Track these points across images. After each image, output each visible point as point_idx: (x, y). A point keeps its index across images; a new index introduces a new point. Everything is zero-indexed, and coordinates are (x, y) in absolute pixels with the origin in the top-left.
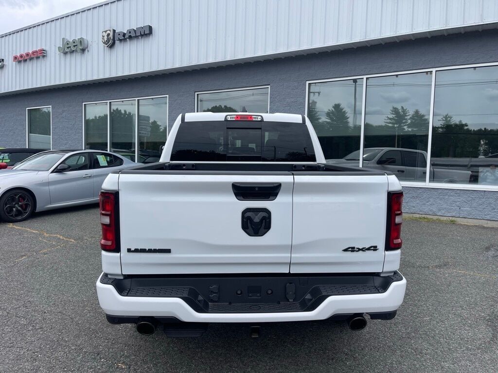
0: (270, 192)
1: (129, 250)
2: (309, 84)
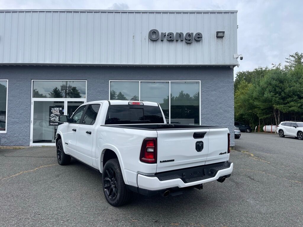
0: (201, 135)
1: (161, 162)
2: (111, 82)
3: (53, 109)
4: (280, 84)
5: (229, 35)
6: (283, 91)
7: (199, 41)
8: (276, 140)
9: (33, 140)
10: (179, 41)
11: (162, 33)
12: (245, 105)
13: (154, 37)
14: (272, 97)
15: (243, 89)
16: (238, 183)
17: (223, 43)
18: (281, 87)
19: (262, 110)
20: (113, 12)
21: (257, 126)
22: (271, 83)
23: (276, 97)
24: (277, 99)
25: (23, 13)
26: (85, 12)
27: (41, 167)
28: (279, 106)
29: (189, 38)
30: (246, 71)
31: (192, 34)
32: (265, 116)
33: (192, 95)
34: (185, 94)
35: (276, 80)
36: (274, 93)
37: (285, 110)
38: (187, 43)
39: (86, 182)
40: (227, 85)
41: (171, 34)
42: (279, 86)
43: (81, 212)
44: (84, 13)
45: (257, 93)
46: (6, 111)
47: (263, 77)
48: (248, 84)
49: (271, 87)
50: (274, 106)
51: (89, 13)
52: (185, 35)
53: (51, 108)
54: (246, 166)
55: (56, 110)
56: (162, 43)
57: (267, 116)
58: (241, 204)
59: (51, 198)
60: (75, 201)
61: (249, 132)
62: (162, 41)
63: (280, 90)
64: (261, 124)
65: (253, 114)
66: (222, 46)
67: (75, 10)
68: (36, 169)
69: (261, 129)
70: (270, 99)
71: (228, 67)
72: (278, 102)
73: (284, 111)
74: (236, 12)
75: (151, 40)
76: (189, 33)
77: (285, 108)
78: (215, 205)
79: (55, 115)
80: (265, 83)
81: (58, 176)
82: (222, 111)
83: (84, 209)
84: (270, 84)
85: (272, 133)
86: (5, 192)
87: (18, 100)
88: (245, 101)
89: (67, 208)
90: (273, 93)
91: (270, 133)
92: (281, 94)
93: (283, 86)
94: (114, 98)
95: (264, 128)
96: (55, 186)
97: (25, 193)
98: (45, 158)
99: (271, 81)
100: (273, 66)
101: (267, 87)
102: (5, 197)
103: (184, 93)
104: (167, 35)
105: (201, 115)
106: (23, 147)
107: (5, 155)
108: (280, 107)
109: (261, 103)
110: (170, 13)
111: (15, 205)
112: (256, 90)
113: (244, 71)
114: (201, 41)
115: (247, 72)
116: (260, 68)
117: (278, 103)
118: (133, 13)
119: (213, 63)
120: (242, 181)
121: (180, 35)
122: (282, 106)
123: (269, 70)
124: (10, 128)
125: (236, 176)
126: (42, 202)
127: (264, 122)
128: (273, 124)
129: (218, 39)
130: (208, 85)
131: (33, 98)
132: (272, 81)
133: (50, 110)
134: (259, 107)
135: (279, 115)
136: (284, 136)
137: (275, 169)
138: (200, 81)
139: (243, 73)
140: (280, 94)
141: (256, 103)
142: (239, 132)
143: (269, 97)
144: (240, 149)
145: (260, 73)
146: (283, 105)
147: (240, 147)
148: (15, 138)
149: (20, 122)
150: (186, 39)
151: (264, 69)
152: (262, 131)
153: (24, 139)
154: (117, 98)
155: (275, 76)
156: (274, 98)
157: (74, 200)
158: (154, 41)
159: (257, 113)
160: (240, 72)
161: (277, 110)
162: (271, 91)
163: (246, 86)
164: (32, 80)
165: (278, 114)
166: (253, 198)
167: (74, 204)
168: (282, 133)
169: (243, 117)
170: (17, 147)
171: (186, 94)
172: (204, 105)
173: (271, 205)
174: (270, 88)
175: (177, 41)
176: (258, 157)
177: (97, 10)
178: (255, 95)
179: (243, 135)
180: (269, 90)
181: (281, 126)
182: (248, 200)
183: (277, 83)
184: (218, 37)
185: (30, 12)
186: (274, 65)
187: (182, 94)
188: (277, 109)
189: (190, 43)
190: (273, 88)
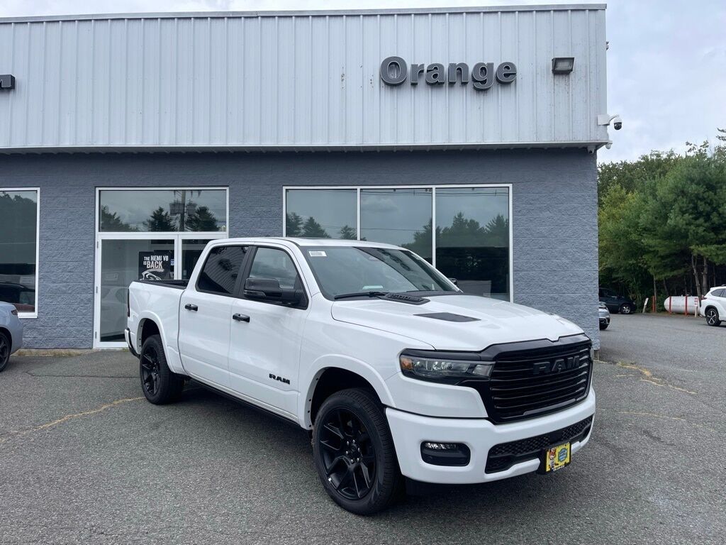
2: (286, 190)
3: (148, 258)
4: (707, 193)
5: (586, 67)
6: (714, 209)
7: (508, 83)
8: (699, 332)
9: (101, 334)
10: (458, 84)
11: (414, 66)
12: (619, 247)
13: (394, 76)
14: (687, 224)
15: (614, 205)
16: (619, 449)
17: (569, 88)
18: (711, 200)
19: (663, 258)
20: (291, 17)
21: (650, 296)
22: (685, 190)
23: (698, 226)
24: (701, 229)
25: (72, 23)
26: (223, 18)
27: (116, 403)
28: (705, 248)
29: (481, 78)
30: (620, 162)
31: (491, 65)
32: (670, 274)
33: (484, 223)
34: (466, 220)
35: (698, 184)
36: (694, 216)
37: (721, 258)
38: (478, 90)
39: (226, 443)
40: (580, 194)
41: (436, 68)
42: (706, 197)
43: (209, 527)
44: (221, 20)
45: (650, 217)
46: (35, 265)
47: (664, 175)
48: (627, 193)
49: (685, 200)
50: (692, 247)
51: (231, 21)
52: (471, 69)
53: (142, 255)
54: (633, 401)
55: (154, 262)
56: (413, 90)
57: (675, 273)
58: (635, 511)
59: (134, 487)
60: (196, 496)
61: (630, 313)
62: (414, 85)
63: (708, 209)
64: (659, 293)
65: (638, 269)
66: (569, 96)
67: (199, 13)
68: (105, 407)
69: (660, 306)
70: (683, 231)
71: (583, 148)
72: (703, 237)
73: (718, 261)
74: (604, 7)
75: (387, 84)
76: (483, 64)
77: (719, 252)
78: (563, 513)
79: (152, 272)
80: (671, 191)
81: (156, 426)
82: (567, 261)
83: (218, 519)
84: (683, 193)
85: (687, 314)
86: (20, 469)
87: (65, 238)
88: (618, 235)
89: (174, 516)
90: (691, 216)
91: (682, 316)
92: (712, 217)
93: (716, 197)
94: (297, 231)
95: (667, 302)
96: (148, 454)
97: (70, 473)
98: (128, 380)
99: (685, 185)
100: (689, 147)
101: (675, 200)
102: (19, 482)
103: (464, 217)
104: (425, 71)
105: (514, 271)
106: (78, 352)
107: (32, 372)
108: (706, 251)
109: (659, 240)
110: (433, 14)
111: (43, 504)
112: (648, 208)
113: (614, 163)
114: (513, 84)
115: (622, 164)
116: (656, 155)
117: (703, 241)
118: (342, 16)
119: (545, 139)
120: (629, 445)
121: (460, 69)
122: (713, 247)
123: (676, 160)
124: (46, 304)
125: (613, 430)
126: (111, 497)
127: (665, 287)
128: (688, 291)
129: (557, 77)
130: (530, 195)
131: (101, 233)
132: (687, 186)
133: (141, 260)
134: (654, 251)
135: (705, 270)
136: (718, 323)
137: (711, 409)
138: (510, 185)
139: (611, 167)
140: (708, 218)
141: (647, 241)
142: (606, 314)
143: (680, 226)
144: (614, 358)
145: (654, 167)
146: (716, 246)
147: (612, 352)
148: (58, 329)
149: (70, 292)
150: (474, 81)
151: (664, 156)
152: (663, 310)
153: (79, 331)
154: (303, 231)
155: (696, 174)
156: (692, 227)
157: (194, 492)
158: (393, 86)
159: (650, 266)
160: (605, 165)
161: (700, 259)
162: (684, 209)
163: (622, 199)
164: (98, 189)
165: (703, 268)
166: (663, 491)
167: (193, 505)
168: (713, 314)
169: (614, 276)
170: (63, 351)
171: (469, 221)
172: (521, 245)
173: (715, 511)
174: (683, 202)
175: (452, 84)
176: (664, 378)
177: (252, 12)
178: (644, 220)
179: (616, 321)
180: (681, 208)
181: (710, 299)
182: (650, 498)
183: (701, 189)
184: (556, 72)
185: (91, 20)
186: (691, 147)
187: (459, 221)
188: (699, 255)
189: (485, 91)
190: (689, 203)
